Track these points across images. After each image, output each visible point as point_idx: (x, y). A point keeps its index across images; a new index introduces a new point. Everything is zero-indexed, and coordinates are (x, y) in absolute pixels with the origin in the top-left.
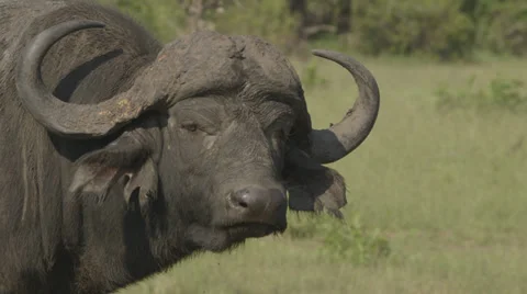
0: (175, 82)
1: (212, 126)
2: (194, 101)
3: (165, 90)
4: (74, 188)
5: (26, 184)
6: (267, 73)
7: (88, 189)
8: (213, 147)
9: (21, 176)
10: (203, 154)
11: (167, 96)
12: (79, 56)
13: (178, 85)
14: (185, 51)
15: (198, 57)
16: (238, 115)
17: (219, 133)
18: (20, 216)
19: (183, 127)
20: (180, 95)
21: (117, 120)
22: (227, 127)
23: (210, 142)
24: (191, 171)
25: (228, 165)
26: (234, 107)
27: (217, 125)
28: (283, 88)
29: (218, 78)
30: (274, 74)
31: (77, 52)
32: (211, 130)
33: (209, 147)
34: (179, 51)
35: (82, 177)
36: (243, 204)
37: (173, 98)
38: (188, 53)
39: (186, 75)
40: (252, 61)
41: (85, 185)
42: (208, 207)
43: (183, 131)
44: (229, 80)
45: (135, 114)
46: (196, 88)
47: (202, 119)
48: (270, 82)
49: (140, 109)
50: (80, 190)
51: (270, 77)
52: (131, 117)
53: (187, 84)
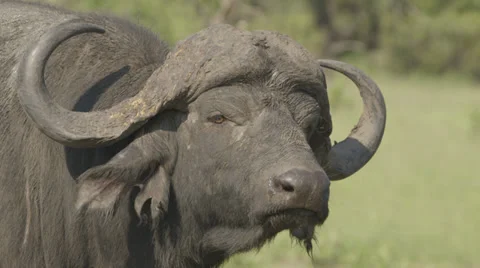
0: (199, 72)
1: (242, 115)
2: (220, 90)
3: (187, 81)
4: (80, 205)
5: (29, 203)
6: (294, 61)
7: (94, 205)
8: (244, 137)
9: (23, 196)
10: (232, 146)
11: (189, 88)
12: (80, 67)
13: (202, 75)
14: (205, 41)
15: (222, 45)
16: (267, 103)
17: (248, 122)
18: (22, 239)
19: (209, 119)
20: (204, 85)
21: (132, 121)
22: (257, 115)
23: (239, 133)
24: (218, 166)
25: (264, 152)
26: (261, 95)
27: (247, 115)
28: (311, 77)
29: (246, 64)
30: (302, 62)
31: (78, 63)
32: (239, 119)
33: (239, 139)
34: (199, 43)
35: (88, 193)
36: (288, 188)
37: (195, 90)
38: (209, 43)
39: (211, 63)
40: (277, 49)
41: (91, 202)
42: (240, 202)
43: (208, 125)
44: (257, 67)
45: (153, 111)
46: (222, 75)
47: (230, 109)
48: (298, 69)
49: (159, 104)
50: (85, 207)
51: (298, 64)
52: (148, 115)
53: (213, 72)
